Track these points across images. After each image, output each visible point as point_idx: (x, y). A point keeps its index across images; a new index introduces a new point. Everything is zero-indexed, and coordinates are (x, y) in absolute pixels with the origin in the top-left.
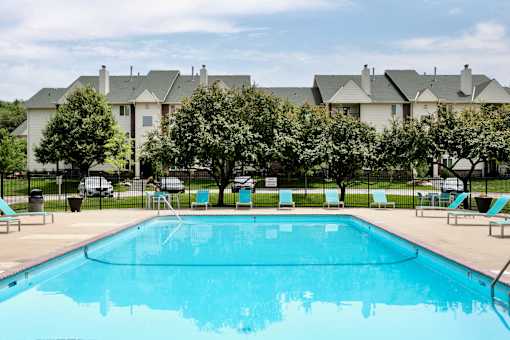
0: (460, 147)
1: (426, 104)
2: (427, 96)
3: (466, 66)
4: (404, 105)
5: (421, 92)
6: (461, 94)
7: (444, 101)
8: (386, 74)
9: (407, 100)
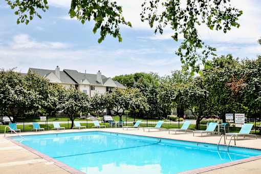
0: (124, 104)
1: (85, 85)
2: (86, 82)
3: (99, 71)
4: (76, 85)
5: (83, 80)
6: (97, 82)
7: (91, 84)
8: (64, 71)
9: (77, 83)
